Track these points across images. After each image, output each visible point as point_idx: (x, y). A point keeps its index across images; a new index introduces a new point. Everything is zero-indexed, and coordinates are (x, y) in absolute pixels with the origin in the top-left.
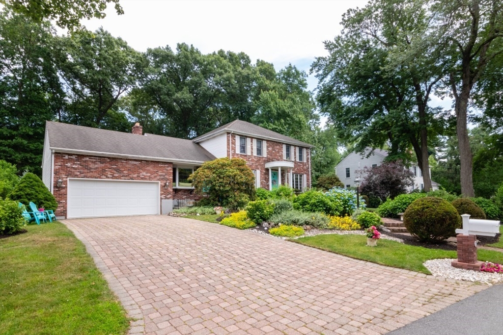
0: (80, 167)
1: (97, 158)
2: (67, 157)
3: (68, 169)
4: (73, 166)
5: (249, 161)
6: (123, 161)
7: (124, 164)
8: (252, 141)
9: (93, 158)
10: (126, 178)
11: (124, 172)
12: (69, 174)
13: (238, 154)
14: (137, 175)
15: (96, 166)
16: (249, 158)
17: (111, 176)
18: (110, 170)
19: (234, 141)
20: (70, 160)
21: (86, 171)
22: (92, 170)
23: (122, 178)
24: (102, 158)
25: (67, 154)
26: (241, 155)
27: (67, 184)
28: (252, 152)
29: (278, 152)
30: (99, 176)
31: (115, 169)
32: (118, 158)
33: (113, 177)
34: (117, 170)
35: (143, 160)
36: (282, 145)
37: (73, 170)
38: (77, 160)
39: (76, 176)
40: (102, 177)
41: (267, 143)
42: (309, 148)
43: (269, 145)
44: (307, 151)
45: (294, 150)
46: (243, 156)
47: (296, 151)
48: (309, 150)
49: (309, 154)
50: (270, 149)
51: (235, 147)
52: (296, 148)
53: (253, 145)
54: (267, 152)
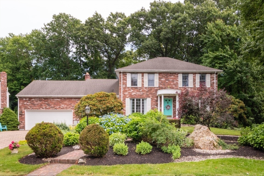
0: (30, 104)
1: (38, 99)
2: (24, 99)
3: (25, 105)
4: (27, 104)
5: (139, 91)
6: (51, 99)
7: (52, 101)
8: (143, 76)
9: (36, 99)
10: (53, 109)
11: (52, 105)
12: (26, 108)
13: (128, 88)
14: (59, 106)
15: (38, 103)
16: (140, 90)
17: (45, 108)
18: (44, 105)
19: (125, 78)
20: (26, 101)
21: (33, 106)
22: (36, 105)
23: (51, 109)
24: (40, 99)
25: (24, 98)
26: (131, 88)
27: (24, 113)
28: (143, 85)
29: (173, 81)
30: (39, 108)
31: (47, 104)
32: (48, 98)
33: (46, 108)
34: (48, 105)
35: (62, 98)
36: (178, 75)
37: (27, 106)
38: (29, 101)
39: (29, 109)
40: (40, 109)
41: (159, 75)
42: (214, 73)
43: (162, 76)
44: (213, 76)
45: (194, 78)
46: (134, 88)
47: (195, 78)
48: (214, 75)
49: (214, 79)
50: (162, 79)
51: (126, 82)
52: (195, 76)
53: (144, 79)
54: (159, 83)
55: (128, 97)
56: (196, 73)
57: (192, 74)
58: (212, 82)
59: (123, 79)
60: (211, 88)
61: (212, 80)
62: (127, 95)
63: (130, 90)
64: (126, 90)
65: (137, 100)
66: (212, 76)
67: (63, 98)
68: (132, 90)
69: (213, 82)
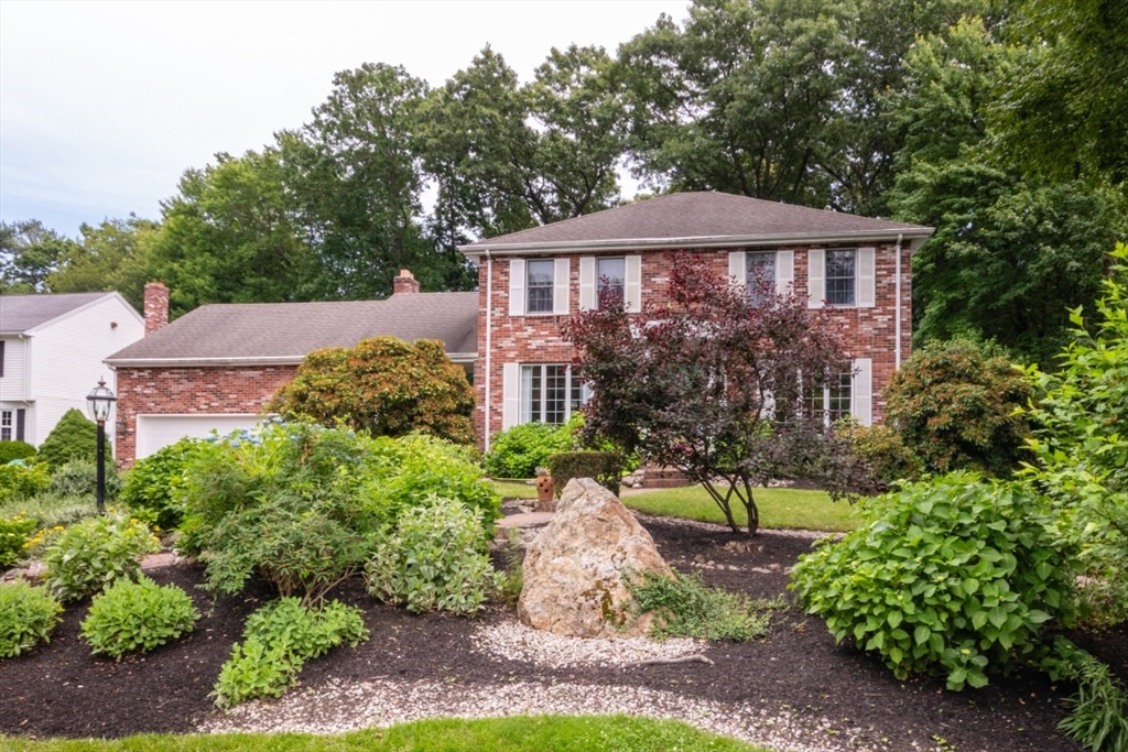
0: (155, 391)
1: (183, 371)
2: (135, 375)
3: (138, 397)
4: (146, 392)
6: (228, 373)
7: (230, 378)
8: (575, 268)
9: (175, 371)
10: (233, 409)
11: (231, 396)
12: (140, 408)
13: (516, 319)
14: (254, 401)
15: (181, 387)
17: (206, 407)
18: (204, 394)
19: (503, 278)
20: (140, 380)
21: (164, 399)
22: (174, 397)
23: (226, 409)
24: (189, 371)
25: (136, 368)
27: (135, 427)
28: (574, 304)
30: (185, 407)
31: (212, 391)
32: (218, 368)
33: (210, 409)
34: (218, 393)
35: (268, 367)
36: (725, 256)
37: (144, 399)
38: (151, 379)
39: (150, 410)
40: (190, 410)
41: (644, 261)
42: (893, 243)
43: (655, 265)
44: (887, 255)
45: (797, 266)
46: (537, 322)
47: (806, 270)
48: (894, 252)
49: (895, 269)
50: (658, 280)
51: (507, 298)
52: (806, 257)
53: (581, 281)
54: (643, 294)
55: (512, 360)
56: (807, 246)
57: (792, 252)
58: (885, 282)
59: (493, 285)
60: (877, 311)
61: (885, 272)
62: (510, 349)
63: (520, 329)
64: (508, 330)
65: (551, 371)
66: (885, 255)
67: (272, 367)
68: (530, 330)
69: (889, 284)
